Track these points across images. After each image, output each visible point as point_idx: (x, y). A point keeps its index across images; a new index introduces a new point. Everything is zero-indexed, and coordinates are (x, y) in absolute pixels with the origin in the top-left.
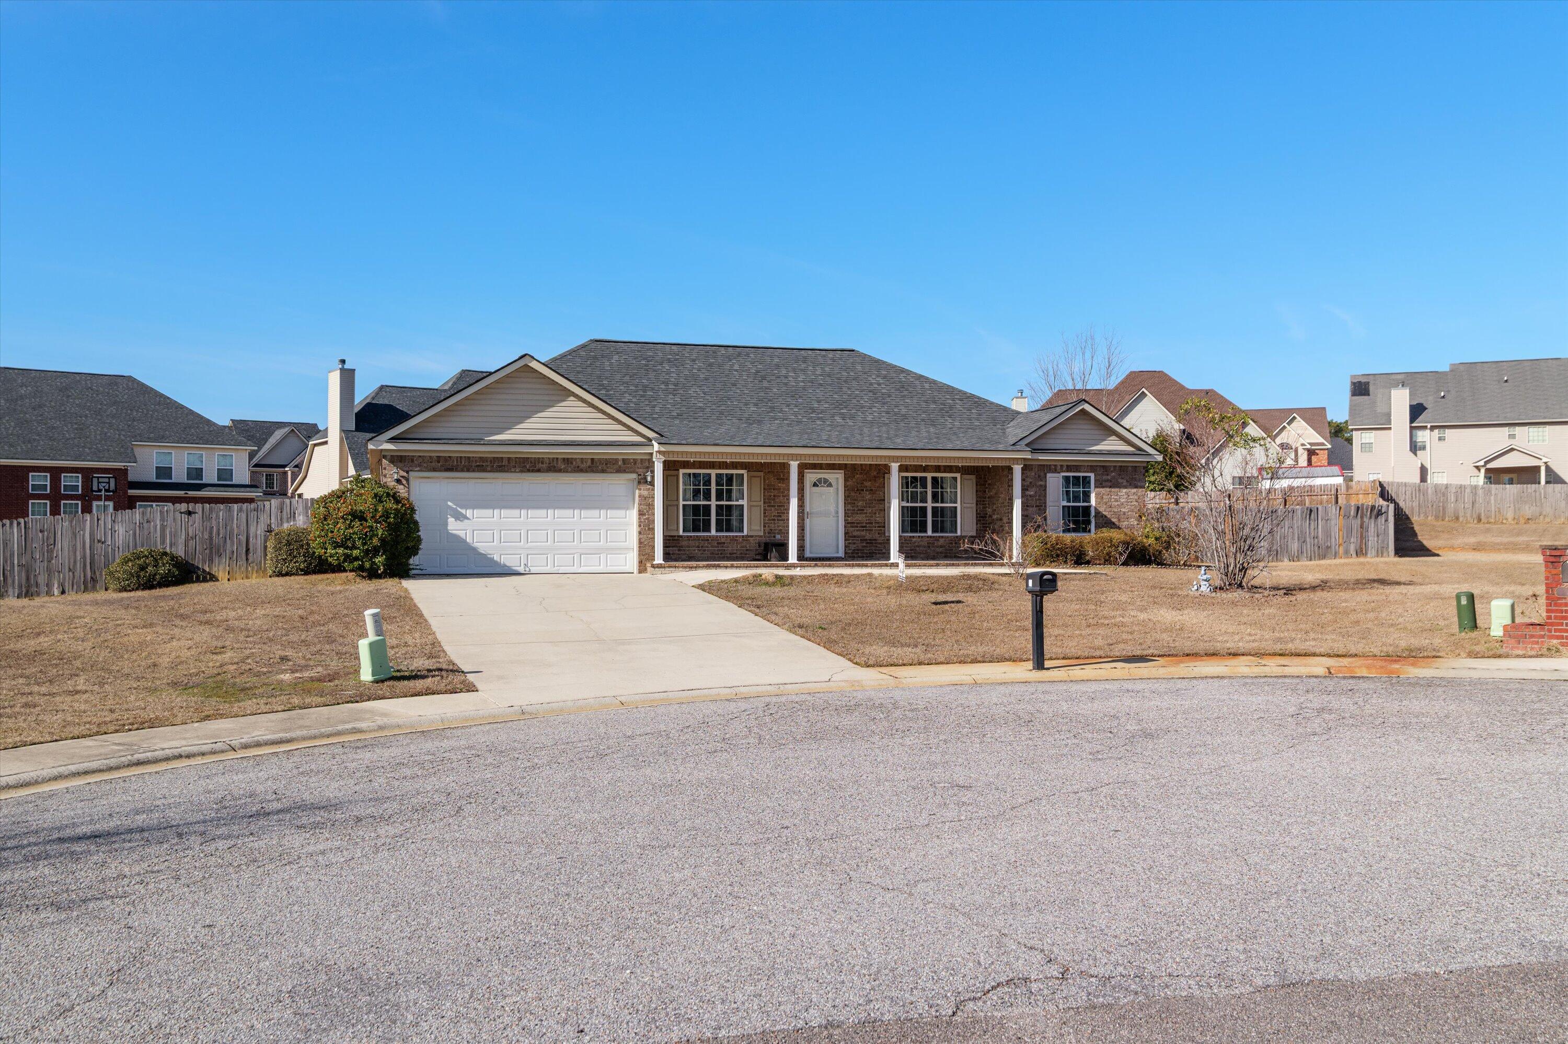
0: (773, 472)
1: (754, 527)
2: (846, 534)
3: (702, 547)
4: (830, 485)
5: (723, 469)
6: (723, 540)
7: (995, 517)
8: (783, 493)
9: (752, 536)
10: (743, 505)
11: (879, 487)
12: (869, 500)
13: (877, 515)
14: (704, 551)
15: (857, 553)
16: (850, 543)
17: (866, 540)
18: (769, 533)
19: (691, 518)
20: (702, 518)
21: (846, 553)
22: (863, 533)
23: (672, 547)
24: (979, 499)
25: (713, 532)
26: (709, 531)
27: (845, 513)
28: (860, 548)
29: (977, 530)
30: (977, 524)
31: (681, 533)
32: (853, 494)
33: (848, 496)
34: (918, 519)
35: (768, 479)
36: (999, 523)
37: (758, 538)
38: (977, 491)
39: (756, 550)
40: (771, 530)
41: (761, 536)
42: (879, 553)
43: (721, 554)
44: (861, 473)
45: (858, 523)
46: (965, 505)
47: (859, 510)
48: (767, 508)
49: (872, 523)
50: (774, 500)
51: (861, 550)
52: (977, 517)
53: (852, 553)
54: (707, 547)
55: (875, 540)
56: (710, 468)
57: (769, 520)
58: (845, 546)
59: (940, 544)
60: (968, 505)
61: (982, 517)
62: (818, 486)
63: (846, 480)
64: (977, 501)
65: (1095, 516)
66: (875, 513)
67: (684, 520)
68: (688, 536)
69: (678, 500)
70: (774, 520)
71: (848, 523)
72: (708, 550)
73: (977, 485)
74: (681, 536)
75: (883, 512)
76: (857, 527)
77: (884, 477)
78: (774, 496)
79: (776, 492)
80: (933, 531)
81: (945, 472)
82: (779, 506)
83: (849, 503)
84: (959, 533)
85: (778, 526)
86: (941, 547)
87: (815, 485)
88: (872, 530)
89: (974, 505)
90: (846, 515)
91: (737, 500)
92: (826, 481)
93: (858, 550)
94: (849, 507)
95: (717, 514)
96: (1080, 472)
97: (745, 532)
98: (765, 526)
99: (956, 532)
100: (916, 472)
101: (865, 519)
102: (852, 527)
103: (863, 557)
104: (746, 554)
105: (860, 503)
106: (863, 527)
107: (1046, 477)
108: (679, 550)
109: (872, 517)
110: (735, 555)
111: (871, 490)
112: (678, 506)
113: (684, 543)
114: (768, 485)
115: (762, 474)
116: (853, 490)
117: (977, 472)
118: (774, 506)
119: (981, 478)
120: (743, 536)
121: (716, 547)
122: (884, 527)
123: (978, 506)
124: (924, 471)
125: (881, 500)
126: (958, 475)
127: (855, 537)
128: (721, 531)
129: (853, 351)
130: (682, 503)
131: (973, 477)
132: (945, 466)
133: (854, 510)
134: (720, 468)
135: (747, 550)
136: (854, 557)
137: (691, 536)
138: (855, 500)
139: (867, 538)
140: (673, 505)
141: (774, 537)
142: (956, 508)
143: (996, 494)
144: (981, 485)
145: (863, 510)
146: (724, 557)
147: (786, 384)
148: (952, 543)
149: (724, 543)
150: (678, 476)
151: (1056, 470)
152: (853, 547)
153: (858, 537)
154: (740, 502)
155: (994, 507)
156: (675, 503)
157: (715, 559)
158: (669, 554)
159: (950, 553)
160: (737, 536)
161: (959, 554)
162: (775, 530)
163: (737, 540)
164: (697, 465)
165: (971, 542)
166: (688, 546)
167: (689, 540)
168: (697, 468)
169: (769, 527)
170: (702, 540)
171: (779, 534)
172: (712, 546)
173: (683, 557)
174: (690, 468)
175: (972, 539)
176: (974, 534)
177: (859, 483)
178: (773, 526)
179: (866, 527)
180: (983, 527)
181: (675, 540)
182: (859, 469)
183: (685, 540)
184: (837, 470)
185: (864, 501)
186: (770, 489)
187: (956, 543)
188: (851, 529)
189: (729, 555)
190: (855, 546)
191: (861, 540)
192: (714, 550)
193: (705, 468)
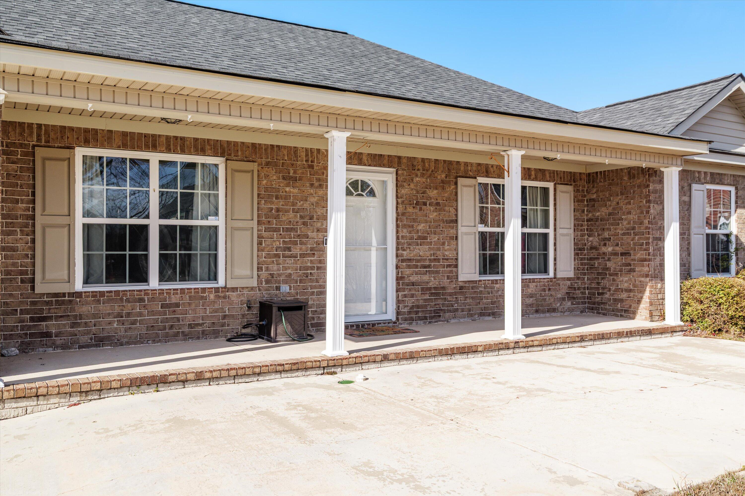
0: (276, 165)
1: (238, 272)
2: (398, 279)
3: (128, 315)
4: (372, 193)
5: (175, 152)
6: (174, 299)
7: (608, 249)
8: (294, 204)
9: (234, 289)
10: (216, 227)
11: (448, 199)
12: (435, 221)
13: (446, 247)
15: (417, 312)
16: (405, 296)
17: (430, 289)
18: (267, 282)
19: (104, 253)
20: (128, 253)
21: (397, 313)
22: (426, 278)
23: (58, 318)
24: (576, 222)
25: (154, 282)
26: (144, 279)
27: (398, 244)
28: (421, 303)
29: (574, 269)
30: (575, 259)
31: (79, 285)
32: (410, 210)
33: (403, 214)
34: (500, 252)
35: (267, 176)
36: (620, 260)
37: (245, 292)
38: (575, 210)
39: (243, 316)
40: (272, 275)
41: (252, 289)
42: (450, 311)
43: (171, 327)
44: (423, 175)
45: (418, 261)
46: (559, 231)
47: (419, 238)
48: (264, 234)
49: (438, 260)
50: (277, 217)
51: (422, 306)
52: (574, 250)
53: (409, 313)
54: (141, 314)
55: (444, 288)
56: (147, 148)
57: (268, 256)
58: (398, 302)
60: (563, 232)
61: (580, 249)
62: (352, 194)
63: (399, 185)
64: (575, 226)
65: (737, 250)
66: (443, 244)
67: (87, 258)
68: (94, 294)
69: (70, 213)
70: (277, 256)
71: (403, 261)
72: (141, 322)
73: (574, 201)
74: (79, 294)
75: (454, 242)
76: (416, 267)
77: (456, 183)
78: (278, 210)
79: (280, 204)
81: (536, 179)
82: (288, 230)
83: (404, 226)
84: (552, 274)
85: (285, 268)
87: (348, 192)
88: (437, 272)
89: (572, 230)
90: (399, 247)
91: (205, 217)
92: (365, 185)
93: (418, 307)
94: (404, 232)
95: (163, 245)
96: (723, 184)
97: (221, 282)
98: (259, 269)
99: (548, 272)
101: (428, 253)
102: (409, 267)
103: (426, 318)
104: (223, 325)
105: (421, 227)
106: (425, 267)
107: (690, 189)
108: (73, 325)
109: (439, 249)
110: (200, 329)
111: (438, 204)
112: (70, 228)
113: (84, 309)
114: (266, 189)
115: (254, 166)
116: (410, 203)
117: (574, 181)
118: (276, 230)
119: (578, 191)
120: (217, 290)
121: (159, 313)
122: (456, 266)
123: (576, 233)
125: (452, 221)
126: (550, 185)
127: (413, 284)
128: (171, 279)
129: (346, 33)
130: (80, 221)
131: (570, 188)
132: (536, 170)
133: (412, 238)
134: (168, 150)
135: (225, 317)
136: (412, 319)
137: (102, 294)
138: (414, 220)
139: (431, 285)
140: (62, 226)
141: (278, 288)
142: (547, 235)
144: (579, 201)
145: (425, 238)
146: (176, 335)
147: (274, 47)
148: (544, 290)
149: (177, 305)
150: (70, 161)
151: (700, 180)
152: (410, 302)
153: (418, 284)
154: (211, 221)
155: (606, 235)
156: (65, 220)
157: (156, 340)
158: (48, 335)
159: (542, 306)
160: (204, 290)
161: (554, 306)
162: (279, 275)
163: (205, 298)
164: (118, 141)
165: (569, 288)
166: (95, 316)
167: (99, 301)
168: (119, 148)
169: (267, 269)
170: (128, 301)
171: (285, 282)
172: (152, 313)
173: (84, 339)
174: (102, 146)
175: (569, 283)
176: (571, 274)
177: (418, 192)
178: (275, 267)
179: (429, 266)
180: (582, 264)
181: (63, 302)
182: (420, 167)
183: (87, 303)
184: (384, 166)
185: (426, 222)
186: (270, 196)
187: (549, 289)
188: (408, 271)
189: (186, 330)
190: (413, 300)
191: (423, 289)
192: (157, 321)
193: (140, 149)
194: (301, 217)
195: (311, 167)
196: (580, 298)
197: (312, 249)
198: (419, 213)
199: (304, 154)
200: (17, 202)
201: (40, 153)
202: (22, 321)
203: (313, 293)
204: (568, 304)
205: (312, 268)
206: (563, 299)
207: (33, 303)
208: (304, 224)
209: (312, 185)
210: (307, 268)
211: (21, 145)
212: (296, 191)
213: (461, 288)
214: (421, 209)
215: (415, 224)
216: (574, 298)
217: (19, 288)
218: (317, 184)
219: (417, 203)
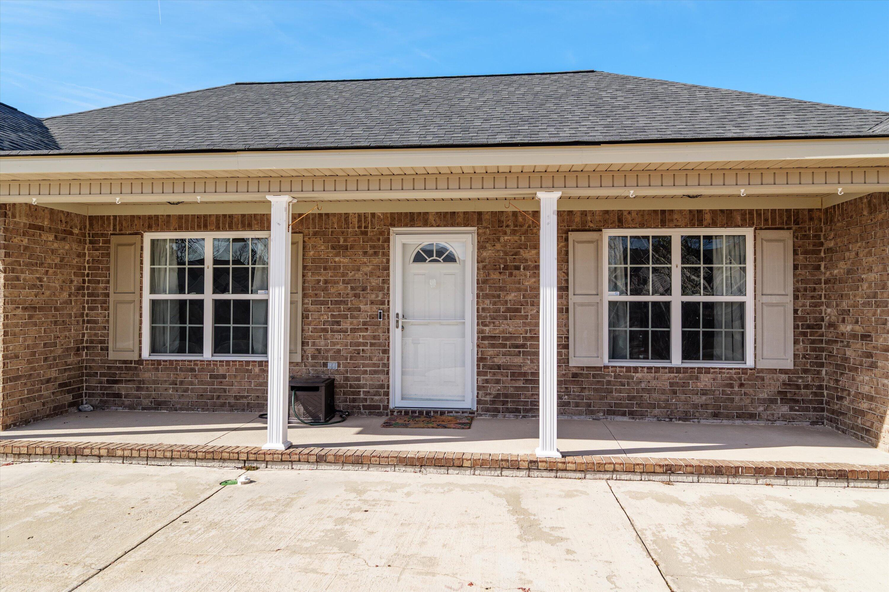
0: (324, 234)
2: (480, 360)
3: (182, 383)
4: (451, 259)
5: (224, 229)
6: (222, 371)
7: (847, 328)
8: (344, 275)
10: (267, 301)
14: (186, 390)
15: (504, 403)
16: (487, 381)
17: (525, 374)
18: (313, 357)
19: (169, 325)
20: (186, 325)
21: (479, 402)
22: (518, 360)
23: (127, 381)
24: (800, 285)
25: (208, 353)
26: (200, 351)
27: (479, 317)
28: (511, 391)
29: (796, 356)
30: (796, 342)
31: (146, 354)
32: (495, 276)
33: (485, 282)
34: (650, 329)
35: (314, 247)
36: (859, 346)
38: (796, 267)
40: (319, 351)
41: (298, 364)
43: (219, 397)
44: (514, 232)
45: (506, 339)
46: (765, 299)
47: (508, 310)
48: (310, 307)
50: (325, 289)
51: (512, 396)
52: (796, 327)
53: (493, 402)
54: (192, 383)
56: (202, 229)
57: (315, 330)
58: (479, 388)
59: (701, 385)
60: (774, 300)
61: (809, 327)
62: (424, 260)
63: (481, 247)
64: (796, 290)
67: (153, 330)
69: (135, 291)
70: (325, 330)
71: (483, 338)
72: (192, 390)
73: (795, 252)
74: (140, 362)
75: (562, 316)
76: (504, 346)
77: (566, 240)
78: (326, 282)
79: (329, 275)
80: (687, 355)
81: (714, 224)
82: (337, 303)
83: (486, 296)
84: (750, 362)
85: (334, 344)
86: (704, 392)
87: (419, 258)
89: (791, 298)
90: (481, 321)
91: (256, 291)
92: (442, 249)
93: (506, 396)
94: (486, 303)
95: (217, 319)
98: (304, 344)
99: (743, 359)
100: (642, 226)
101: (521, 330)
102: (493, 346)
103: (518, 411)
105: (511, 296)
106: (517, 346)
108: (138, 389)
110: (245, 401)
112: (135, 303)
113: (147, 375)
114: (313, 261)
115: (299, 238)
116: (495, 268)
117: (796, 222)
118: (323, 303)
119: (806, 237)
121: (208, 383)
122: (567, 347)
123: (801, 301)
124: (663, 224)
126: (748, 232)
127: (499, 367)
128: (225, 351)
129: (593, 71)
130: (147, 297)
131: (787, 235)
132: (713, 212)
133: (498, 311)
134: (218, 228)
136: (497, 410)
137: (161, 363)
138: (501, 289)
139: (524, 369)
141: (325, 365)
142: (742, 305)
143: (849, 272)
144: (805, 252)
145: (518, 310)
146: (223, 405)
148: (731, 386)
149: (224, 377)
150: (138, 245)
152: (494, 389)
153: (507, 367)
154: (262, 295)
155: (844, 305)
156: (131, 297)
157: (205, 408)
158: (119, 396)
159: (726, 408)
160: (248, 362)
161: (752, 410)
162: (327, 351)
163: (250, 371)
164: (174, 223)
165: (784, 384)
166: (155, 382)
167: (157, 369)
168: (175, 230)
169: (314, 344)
170: (181, 370)
171: (334, 359)
172: (201, 383)
173: (146, 402)
174: (162, 230)
175: (784, 377)
176: (789, 365)
177: (506, 253)
178: (323, 342)
179: (523, 346)
180: (814, 349)
181: (130, 369)
182: (510, 223)
183: (149, 370)
184: (458, 225)
185: (519, 290)
186: (318, 268)
187: (741, 385)
188: (491, 351)
189: (232, 401)
190: (498, 387)
191: (513, 374)
192: (205, 390)
193: (193, 229)
194: (352, 289)
195: (365, 233)
196: (810, 401)
197: (365, 323)
198: (508, 279)
199: (356, 220)
200: (98, 282)
201: (114, 240)
202: (101, 382)
203: (365, 372)
204: (785, 409)
205: (365, 344)
206: (773, 401)
207: (109, 368)
208: (356, 296)
209: (365, 253)
210: (359, 344)
211: (102, 235)
212: (346, 260)
213: (575, 375)
214: (511, 275)
215: (502, 294)
216: (797, 401)
217: (99, 355)
218: (371, 251)
219: (506, 268)
